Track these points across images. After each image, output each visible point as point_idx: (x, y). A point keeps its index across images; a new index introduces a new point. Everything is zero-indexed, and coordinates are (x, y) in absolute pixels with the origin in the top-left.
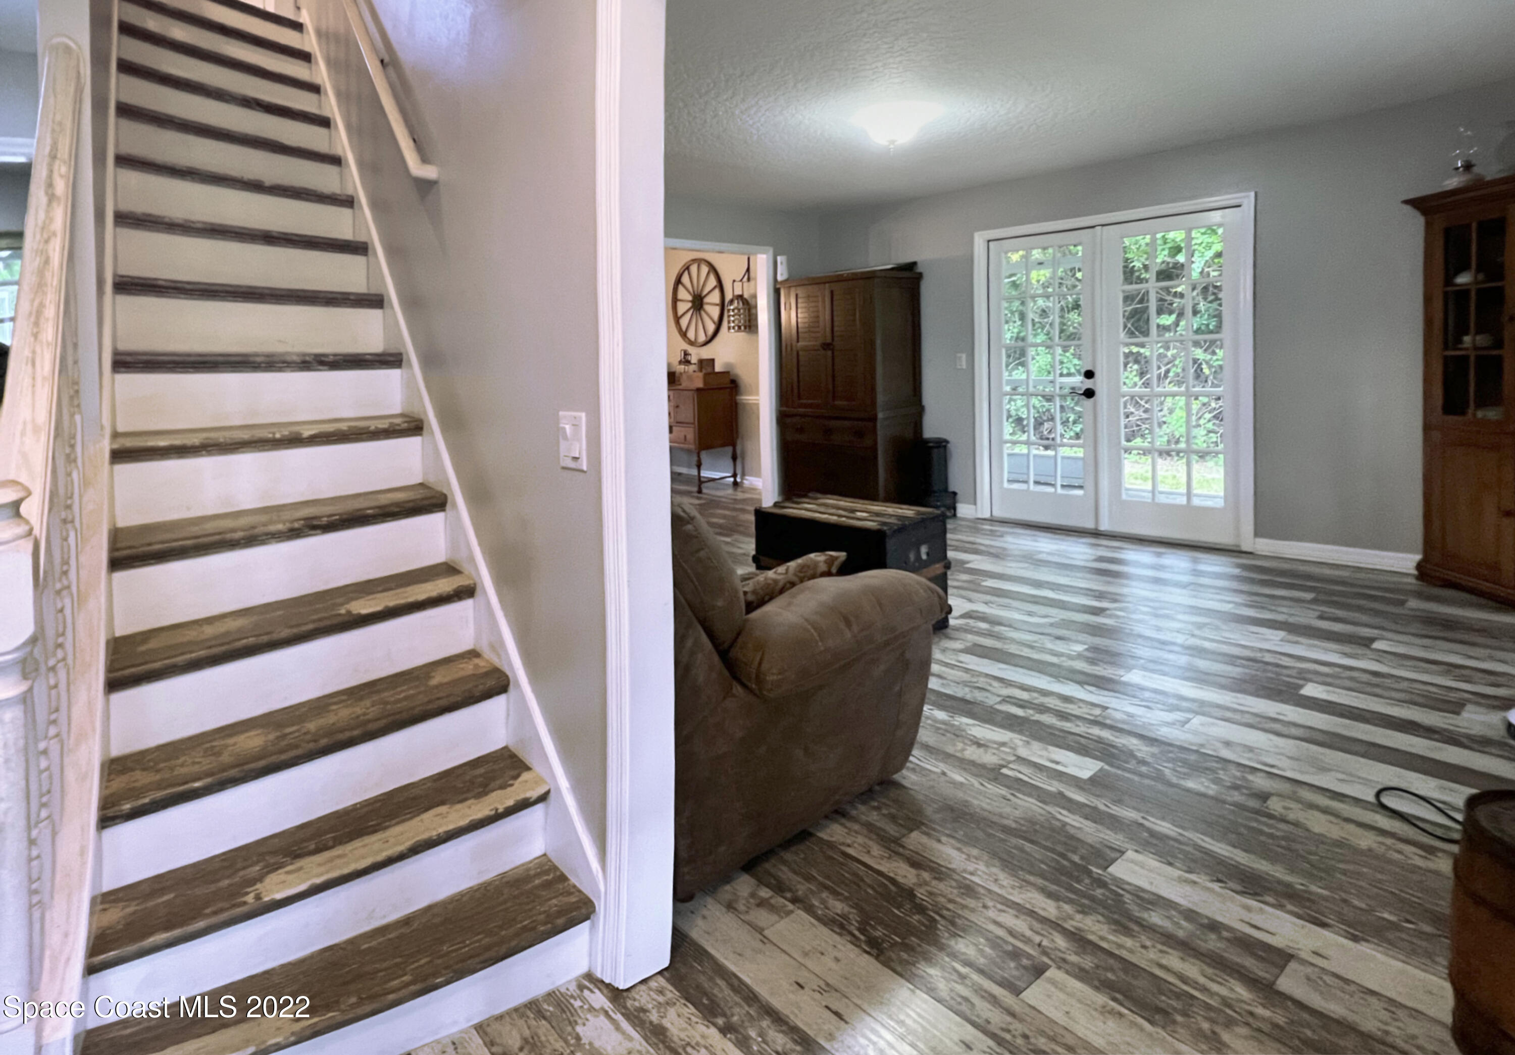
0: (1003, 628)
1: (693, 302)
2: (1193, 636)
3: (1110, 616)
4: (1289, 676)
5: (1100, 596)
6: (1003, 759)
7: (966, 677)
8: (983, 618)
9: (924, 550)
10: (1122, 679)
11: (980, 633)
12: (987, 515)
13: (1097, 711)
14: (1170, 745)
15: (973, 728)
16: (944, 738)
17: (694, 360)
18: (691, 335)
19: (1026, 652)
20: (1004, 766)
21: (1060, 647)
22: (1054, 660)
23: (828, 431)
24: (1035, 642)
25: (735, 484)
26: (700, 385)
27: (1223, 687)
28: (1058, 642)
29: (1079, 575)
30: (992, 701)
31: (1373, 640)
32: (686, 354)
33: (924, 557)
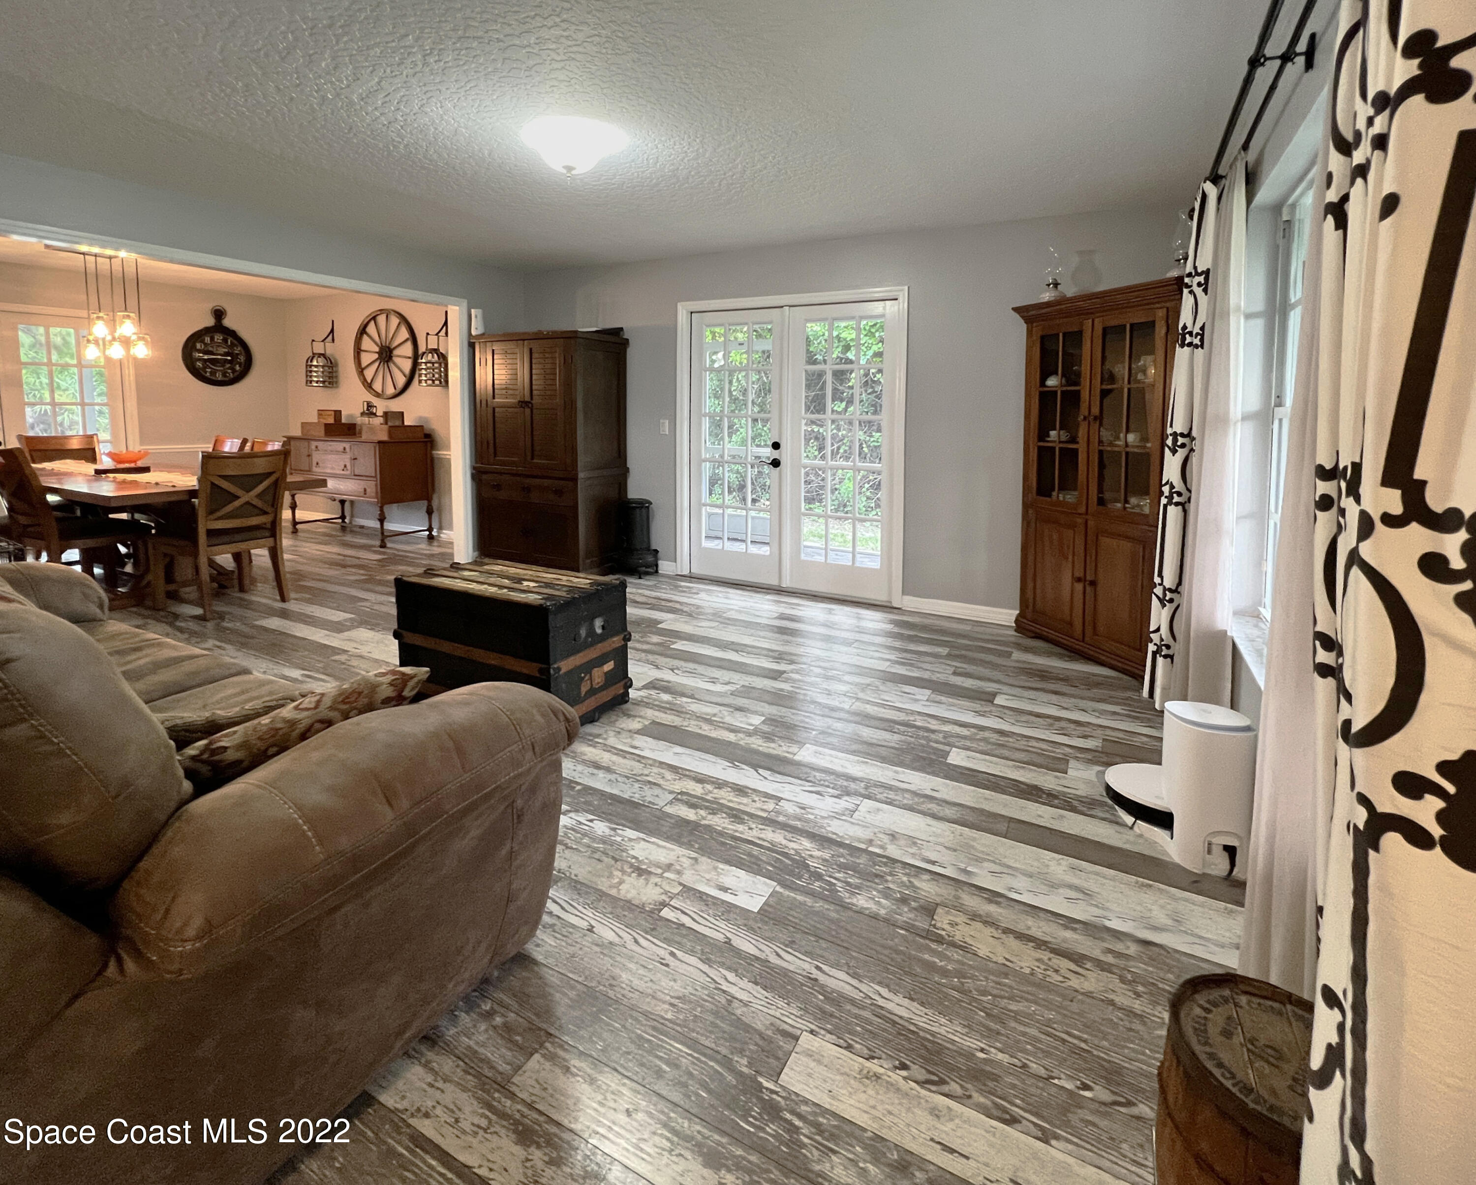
0: (685, 699)
1: (380, 353)
2: (858, 699)
3: (786, 681)
4: (937, 742)
5: (779, 657)
6: (666, 893)
7: (638, 767)
8: (666, 688)
9: (598, 623)
10: (796, 758)
11: (661, 708)
12: (686, 572)
13: (770, 806)
14: (841, 845)
15: (637, 846)
16: (600, 866)
17: (380, 413)
18: (377, 386)
19: (706, 730)
20: (664, 904)
21: (738, 720)
22: (731, 737)
23: (527, 489)
24: (715, 715)
25: (431, 537)
26: (385, 438)
27: (884, 760)
28: (738, 714)
29: (762, 634)
30: (662, 800)
31: (994, 695)
32: (370, 405)
33: (599, 631)
